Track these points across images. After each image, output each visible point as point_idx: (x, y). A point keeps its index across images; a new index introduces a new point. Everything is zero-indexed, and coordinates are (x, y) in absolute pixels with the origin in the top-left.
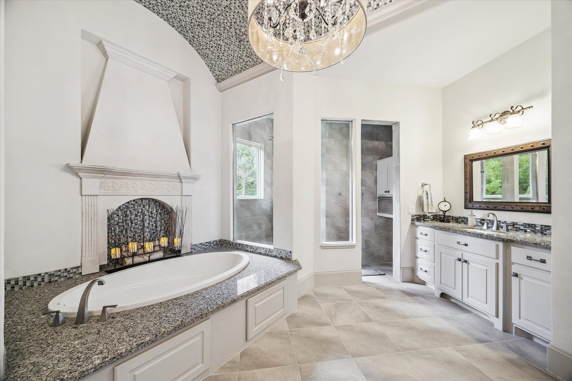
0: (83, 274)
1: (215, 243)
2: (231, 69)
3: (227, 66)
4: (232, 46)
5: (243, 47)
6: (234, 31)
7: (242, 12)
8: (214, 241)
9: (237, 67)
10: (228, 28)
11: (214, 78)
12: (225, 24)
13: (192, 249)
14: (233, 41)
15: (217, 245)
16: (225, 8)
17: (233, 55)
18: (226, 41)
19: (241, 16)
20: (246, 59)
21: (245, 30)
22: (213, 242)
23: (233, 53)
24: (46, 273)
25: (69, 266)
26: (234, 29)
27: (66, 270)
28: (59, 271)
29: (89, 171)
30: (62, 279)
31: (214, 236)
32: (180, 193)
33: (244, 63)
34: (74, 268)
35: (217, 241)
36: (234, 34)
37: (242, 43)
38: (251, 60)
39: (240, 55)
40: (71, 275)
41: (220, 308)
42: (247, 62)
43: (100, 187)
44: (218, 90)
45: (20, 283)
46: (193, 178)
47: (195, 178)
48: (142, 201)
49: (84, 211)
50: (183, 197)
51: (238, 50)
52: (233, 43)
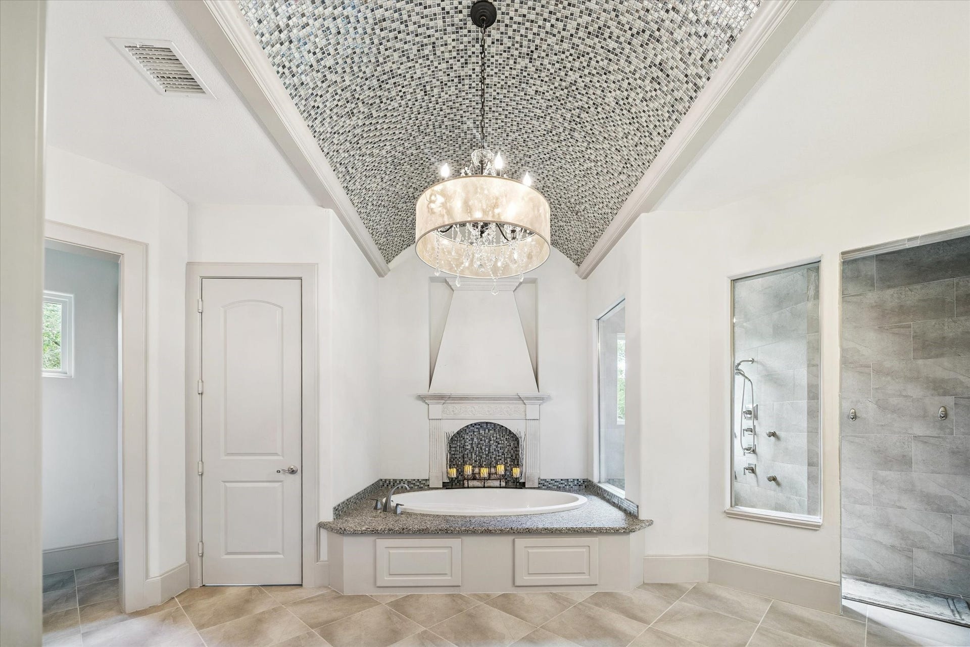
0: (430, 487)
1: (576, 482)
2: (584, 248)
3: (579, 245)
4: (572, 222)
5: (582, 218)
6: (565, 206)
7: (561, 184)
8: (574, 480)
9: (588, 244)
10: (558, 206)
11: (574, 264)
12: (553, 203)
13: (539, 484)
14: (571, 217)
15: (580, 485)
16: (543, 189)
17: (578, 231)
18: (564, 219)
19: (562, 188)
20: (592, 230)
21: (574, 200)
22: (572, 480)
23: (577, 229)
24: (406, 480)
25: (421, 478)
26: (563, 204)
27: (418, 480)
28: (414, 480)
29: (436, 398)
30: (416, 487)
31: (575, 473)
32: (523, 417)
33: (593, 236)
34: (424, 480)
35: (579, 480)
36: (567, 209)
37: (579, 214)
38: (597, 230)
39: (584, 229)
40: (422, 486)
41: (470, 532)
42: (595, 233)
43: (443, 411)
44: (581, 277)
45: (392, 484)
46: (538, 399)
47: (542, 399)
48: (487, 425)
49: (431, 433)
50: (527, 421)
51: (580, 223)
52: (571, 219)
